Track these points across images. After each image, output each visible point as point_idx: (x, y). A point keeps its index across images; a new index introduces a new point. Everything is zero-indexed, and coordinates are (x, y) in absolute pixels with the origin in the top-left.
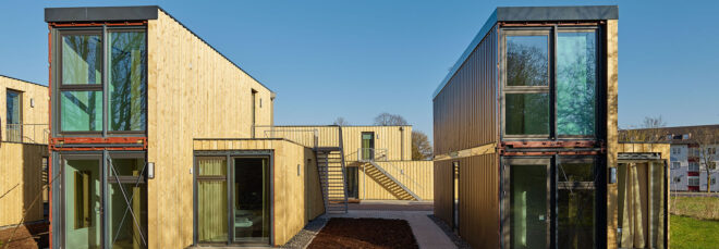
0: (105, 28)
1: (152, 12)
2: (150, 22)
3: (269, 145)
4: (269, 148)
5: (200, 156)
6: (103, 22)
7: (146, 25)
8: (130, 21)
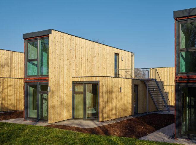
0: (38, 39)
1: (49, 32)
2: (50, 35)
3: (98, 79)
4: (98, 80)
5: (75, 84)
6: (37, 37)
7: (48, 36)
8: (44, 36)
